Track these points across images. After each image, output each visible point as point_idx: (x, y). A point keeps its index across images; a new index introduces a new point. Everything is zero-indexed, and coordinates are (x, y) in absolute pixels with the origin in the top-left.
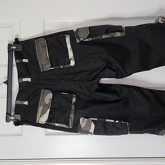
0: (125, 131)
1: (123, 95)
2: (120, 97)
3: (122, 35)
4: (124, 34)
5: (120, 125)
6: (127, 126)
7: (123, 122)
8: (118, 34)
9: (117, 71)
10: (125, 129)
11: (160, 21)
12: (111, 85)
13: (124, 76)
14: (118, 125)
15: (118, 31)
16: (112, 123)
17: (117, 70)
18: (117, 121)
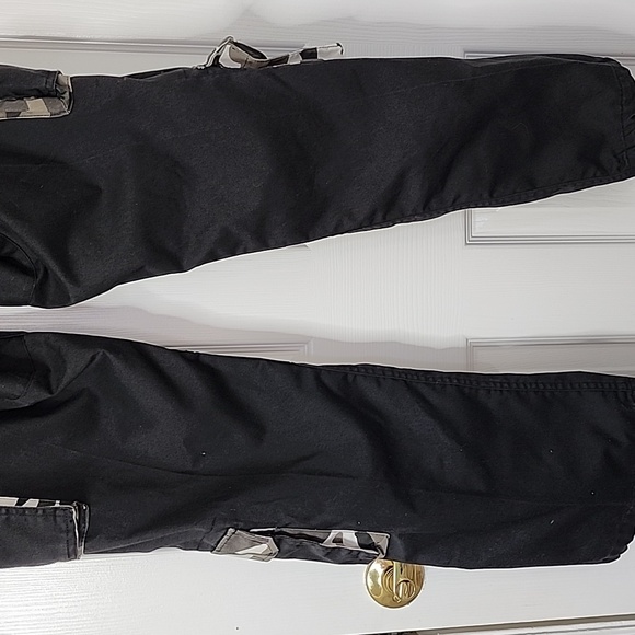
0: (63, 546)
1: (65, 381)
2: (51, 393)
3: (53, 111)
4: (62, 107)
5: (40, 520)
6: (72, 521)
7: (57, 505)
8: (37, 108)
9: (40, 276)
10: (64, 535)
11: (226, 61)
12: (20, 336)
13: (69, 298)
14: (30, 519)
15: (40, 94)
16: (4, 511)
17: (42, 271)
18: (32, 503)
